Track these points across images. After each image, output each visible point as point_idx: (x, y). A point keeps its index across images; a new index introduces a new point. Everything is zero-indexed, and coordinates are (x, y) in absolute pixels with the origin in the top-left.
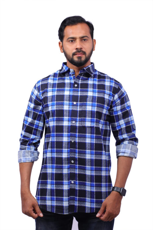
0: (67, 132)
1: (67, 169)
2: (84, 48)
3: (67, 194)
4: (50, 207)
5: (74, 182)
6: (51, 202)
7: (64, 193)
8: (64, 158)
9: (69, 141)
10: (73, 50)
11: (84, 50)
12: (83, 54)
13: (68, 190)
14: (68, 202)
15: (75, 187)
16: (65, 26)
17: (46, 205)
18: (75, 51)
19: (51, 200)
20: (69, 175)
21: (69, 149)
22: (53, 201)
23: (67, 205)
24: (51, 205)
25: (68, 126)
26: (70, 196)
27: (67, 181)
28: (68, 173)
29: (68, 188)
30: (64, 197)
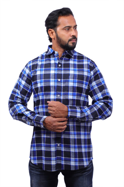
1: (54, 135)
13: (55, 151)
14: (55, 161)
23: (55, 163)
25: (54, 99)
26: (57, 157)
27: (54, 144)
28: (55, 138)
29: (55, 149)
30: (52, 158)
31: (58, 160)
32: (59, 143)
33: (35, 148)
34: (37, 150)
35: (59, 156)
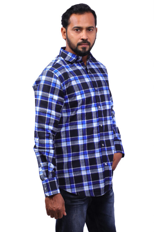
0: (96, 118)
1: (99, 153)
2: (90, 39)
3: (102, 176)
4: (88, 192)
5: (107, 163)
6: (89, 187)
7: (100, 176)
8: (95, 143)
9: (98, 125)
10: (78, 39)
11: (89, 40)
12: (88, 45)
13: (103, 172)
14: (103, 184)
15: (108, 168)
16: (71, 14)
17: (84, 191)
18: (80, 41)
19: (88, 185)
20: (102, 158)
21: (99, 134)
22: (90, 186)
23: (103, 186)
24: (89, 190)
25: (96, 111)
26: (105, 178)
27: (101, 164)
28: (100, 157)
29: (103, 170)
30: (100, 180)
31: (106, 181)
32: (105, 162)
33: (72, 174)
34: (74, 177)
35: (107, 177)
